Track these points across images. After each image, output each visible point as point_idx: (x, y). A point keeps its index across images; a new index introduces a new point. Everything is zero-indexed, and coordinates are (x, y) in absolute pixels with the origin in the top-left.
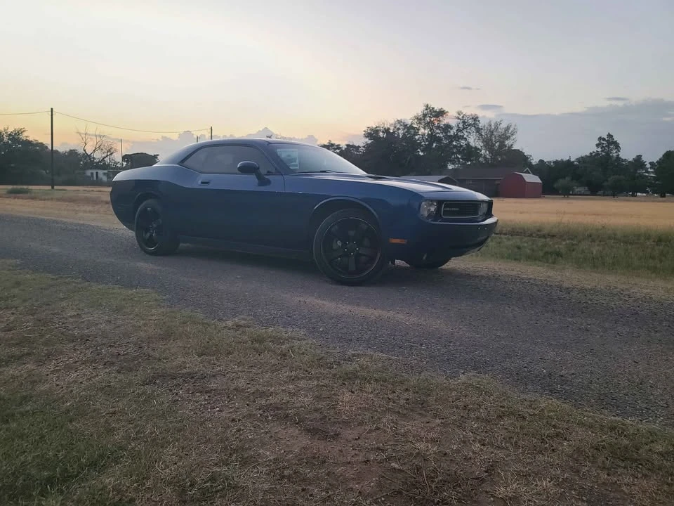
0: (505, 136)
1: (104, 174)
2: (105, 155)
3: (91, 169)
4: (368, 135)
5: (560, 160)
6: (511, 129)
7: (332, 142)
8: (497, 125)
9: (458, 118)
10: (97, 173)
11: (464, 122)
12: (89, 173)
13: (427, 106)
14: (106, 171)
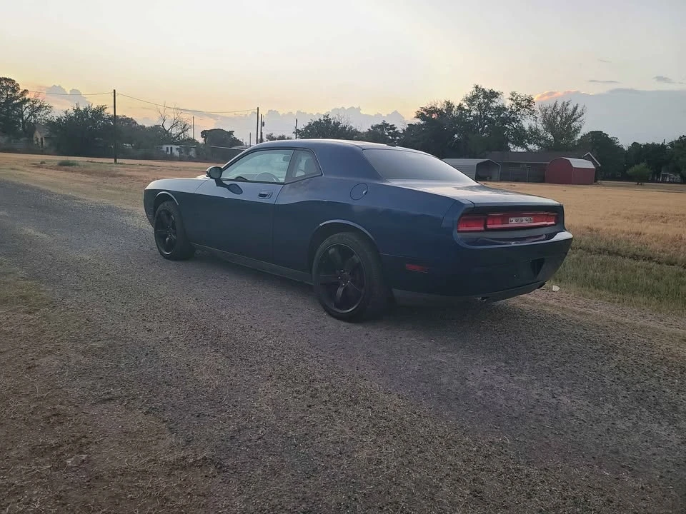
0: (571, 118)
1: (177, 149)
2: (180, 131)
3: (167, 144)
4: (420, 116)
5: (650, 143)
6: (579, 110)
7: (387, 122)
8: (565, 105)
9: (512, 99)
10: (171, 148)
11: (517, 104)
12: (165, 147)
13: (477, 87)
14: (178, 147)
